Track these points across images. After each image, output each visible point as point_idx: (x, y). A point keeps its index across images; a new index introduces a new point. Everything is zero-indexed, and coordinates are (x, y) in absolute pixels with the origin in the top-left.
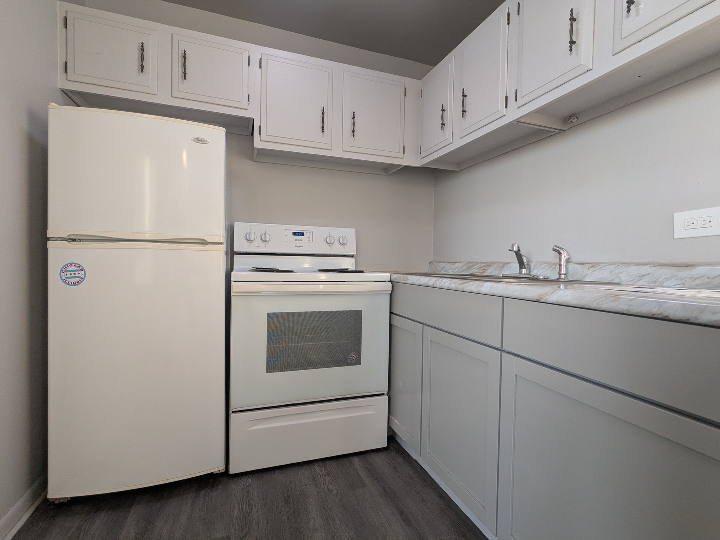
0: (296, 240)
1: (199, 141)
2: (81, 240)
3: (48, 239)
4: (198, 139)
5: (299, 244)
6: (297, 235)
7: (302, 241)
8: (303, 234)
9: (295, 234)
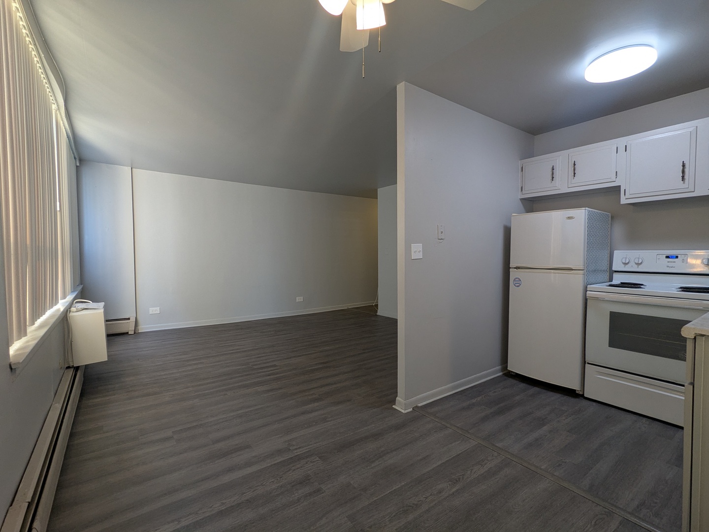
0: (668, 262)
1: (569, 218)
2: (521, 268)
3: (510, 268)
4: (569, 217)
5: (670, 264)
6: (670, 258)
7: (674, 262)
8: (677, 257)
9: (668, 257)
